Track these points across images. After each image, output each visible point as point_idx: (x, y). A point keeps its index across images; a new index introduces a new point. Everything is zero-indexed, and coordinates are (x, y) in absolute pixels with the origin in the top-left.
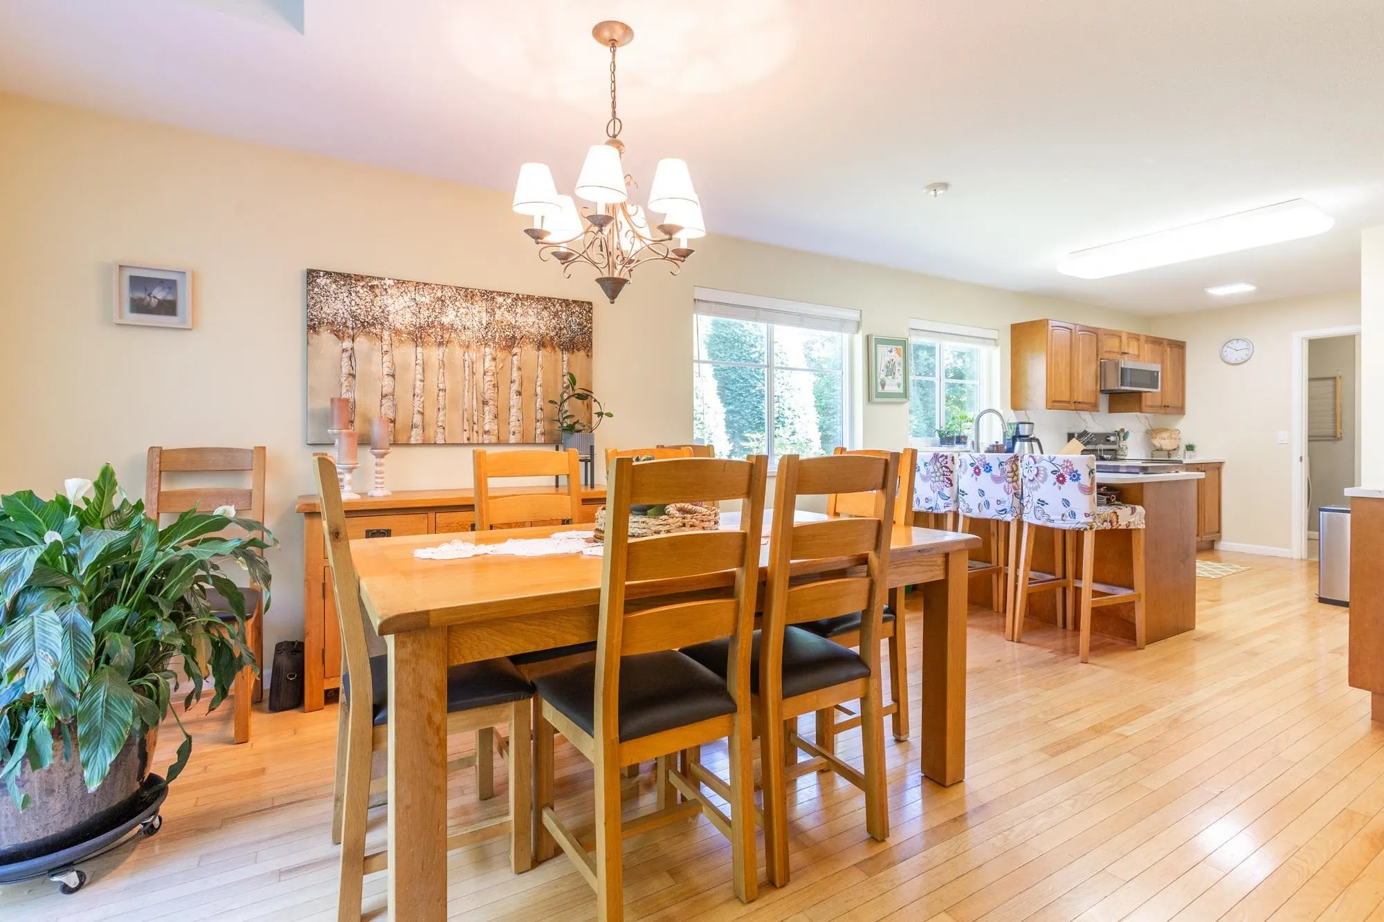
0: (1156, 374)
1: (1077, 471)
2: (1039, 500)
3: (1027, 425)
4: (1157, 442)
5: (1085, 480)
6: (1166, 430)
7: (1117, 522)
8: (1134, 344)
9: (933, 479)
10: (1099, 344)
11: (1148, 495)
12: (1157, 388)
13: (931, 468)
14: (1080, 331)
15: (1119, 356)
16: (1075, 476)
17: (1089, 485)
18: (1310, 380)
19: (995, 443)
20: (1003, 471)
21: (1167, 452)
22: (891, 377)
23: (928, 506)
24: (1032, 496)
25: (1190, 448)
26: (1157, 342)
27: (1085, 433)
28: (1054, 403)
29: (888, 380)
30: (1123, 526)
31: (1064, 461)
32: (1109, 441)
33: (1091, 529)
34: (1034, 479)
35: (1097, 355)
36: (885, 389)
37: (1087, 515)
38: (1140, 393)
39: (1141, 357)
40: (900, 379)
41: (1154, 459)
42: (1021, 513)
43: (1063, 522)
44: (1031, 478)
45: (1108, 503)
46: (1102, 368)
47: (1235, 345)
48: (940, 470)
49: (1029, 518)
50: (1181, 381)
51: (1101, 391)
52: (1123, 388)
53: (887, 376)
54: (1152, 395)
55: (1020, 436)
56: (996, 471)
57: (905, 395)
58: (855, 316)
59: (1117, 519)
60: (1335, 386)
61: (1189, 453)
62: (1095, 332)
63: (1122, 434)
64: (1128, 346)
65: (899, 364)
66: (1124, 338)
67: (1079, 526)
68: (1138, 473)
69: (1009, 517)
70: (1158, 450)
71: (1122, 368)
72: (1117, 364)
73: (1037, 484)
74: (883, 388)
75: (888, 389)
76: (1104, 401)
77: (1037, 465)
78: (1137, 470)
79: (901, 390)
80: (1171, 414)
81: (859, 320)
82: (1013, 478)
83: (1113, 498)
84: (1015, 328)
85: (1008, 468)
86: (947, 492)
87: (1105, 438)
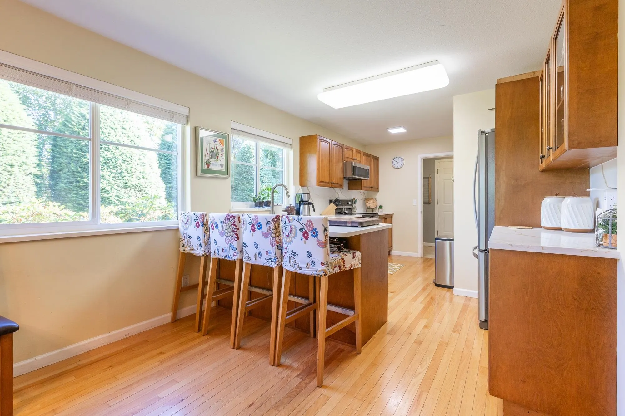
0: (367, 171)
1: (316, 229)
2: (292, 251)
3: (306, 195)
4: (368, 204)
5: (321, 237)
6: (372, 199)
7: (344, 266)
8: (359, 155)
9: (226, 234)
10: (343, 153)
11: (364, 242)
12: (368, 178)
13: (225, 225)
14: (334, 144)
15: (352, 160)
16: (315, 234)
17: (324, 240)
18: (424, 178)
19: (289, 206)
20: (269, 228)
21: (372, 209)
22: (215, 159)
23: (224, 255)
24: (289, 248)
25: (381, 207)
26: (368, 155)
27: (337, 200)
28: (321, 183)
29: (213, 161)
30: (348, 268)
31: (308, 221)
32: (348, 204)
33: (325, 275)
34: (289, 235)
35: (342, 159)
36: (210, 167)
37: (323, 264)
38: (361, 180)
39: (362, 161)
40: (222, 160)
41: (367, 213)
42: (282, 261)
43: (307, 269)
44: (287, 235)
45: (339, 250)
46: (345, 165)
47: (397, 160)
48: (231, 227)
49: (287, 266)
50: (377, 175)
51: (344, 178)
52: (354, 176)
53: (211, 158)
54: (366, 181)
55: (303, 202)
56: (265, 229)
57: (227, 172)
58: (185, 111)
59: (344, 263)
60: (429, 181)
61: (380, 210)
62: (341, 146)
63: (354, 201)
64: (356, 156)
65: (222, 151)
66: (354, 151)
67: (317, 273)
68: (358, 227)
69: (273, 265)
70: (369, 208)
71: (353, 166)
72: (351, 163)
73: (290, 239)
74: (208, 166)
75: (212, 167)
76: (346, 184)
77: (291, 224)
78: (357, 225)
79: (224, 169)
80: (374, 191)
81: (188, 114)
82: (275, 234)
83: (342, 246)
84: (302, 139)
85: (272, 226)
86: (235, 244)
87: (346, 202)
